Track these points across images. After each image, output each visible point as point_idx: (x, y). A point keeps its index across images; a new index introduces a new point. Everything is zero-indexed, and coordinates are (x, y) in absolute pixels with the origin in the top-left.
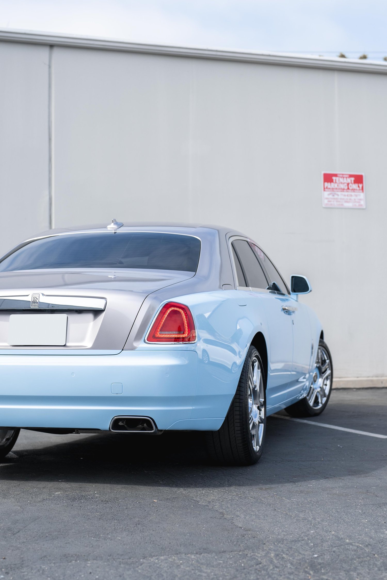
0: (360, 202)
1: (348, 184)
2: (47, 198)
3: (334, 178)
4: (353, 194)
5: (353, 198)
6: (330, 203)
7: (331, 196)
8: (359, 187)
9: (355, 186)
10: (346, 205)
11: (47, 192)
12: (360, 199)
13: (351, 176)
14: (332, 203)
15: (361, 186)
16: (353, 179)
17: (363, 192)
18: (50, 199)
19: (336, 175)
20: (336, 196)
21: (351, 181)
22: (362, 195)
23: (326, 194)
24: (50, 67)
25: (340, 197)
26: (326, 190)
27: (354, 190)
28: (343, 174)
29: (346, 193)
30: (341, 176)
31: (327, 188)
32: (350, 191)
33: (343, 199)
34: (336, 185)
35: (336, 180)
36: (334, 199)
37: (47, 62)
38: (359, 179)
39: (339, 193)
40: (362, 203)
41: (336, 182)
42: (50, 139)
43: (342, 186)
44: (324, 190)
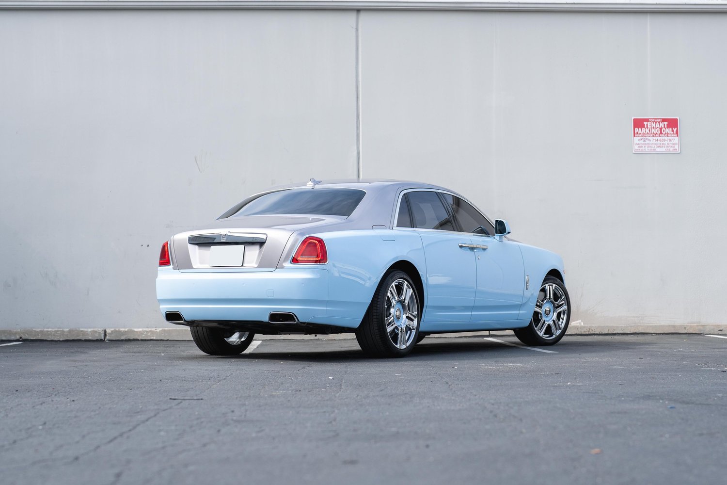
0: (674, 147)
1: (661, 129)
2: (355, 153)
3: (645, 123)
4: (666, 138)
5: (666, 142)
6: (640, 149)
7: (642, 142)
8: (673, 131)
9: (669, 131)
10: (658, 150)
11: (355, 148)
12: (674, 144)
13: (664, 120)
14: (643, 148)
15: (675, 130)
16: (666, 123)
17: (678, 136)
18: (358, 153)
19: (647, 120)
20: (647, 142)
21: (664, 125)
22: (676, 140)
23: (636, 139)
24: (357, 30)
25: (652, 142)
26: (637, 135)
27: (667, 134)
28: (655, 119)
29: (659, 138)
30: (654, 120)
31: (637, 133)
32: (663, 135)
33: (655, 144)
34: (648, 131)
35: (647, 125)
36: (645, 144)
37: (354, 26)
38: (673, 123)
39: (651, 138)
40: (676, 147)
41: (647, 127)
42: (358, 98)
43: (654, 131)
44: (634, 136)
